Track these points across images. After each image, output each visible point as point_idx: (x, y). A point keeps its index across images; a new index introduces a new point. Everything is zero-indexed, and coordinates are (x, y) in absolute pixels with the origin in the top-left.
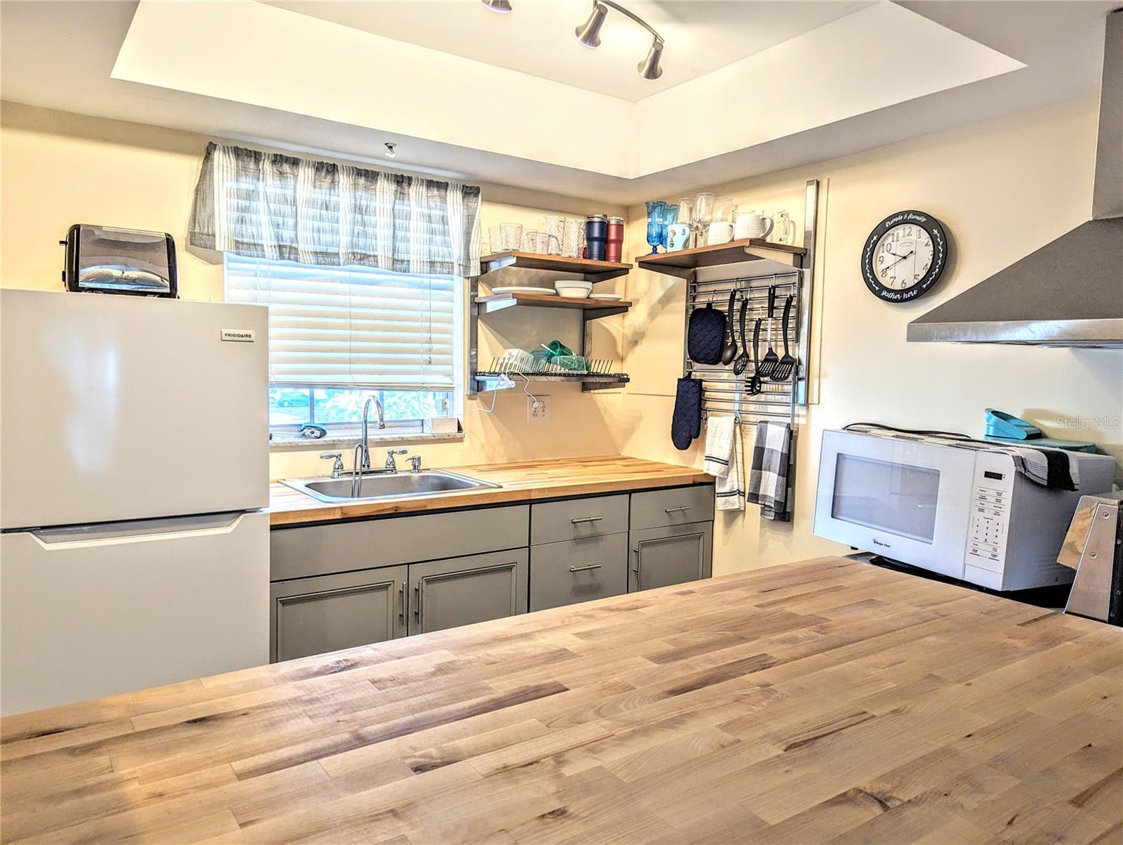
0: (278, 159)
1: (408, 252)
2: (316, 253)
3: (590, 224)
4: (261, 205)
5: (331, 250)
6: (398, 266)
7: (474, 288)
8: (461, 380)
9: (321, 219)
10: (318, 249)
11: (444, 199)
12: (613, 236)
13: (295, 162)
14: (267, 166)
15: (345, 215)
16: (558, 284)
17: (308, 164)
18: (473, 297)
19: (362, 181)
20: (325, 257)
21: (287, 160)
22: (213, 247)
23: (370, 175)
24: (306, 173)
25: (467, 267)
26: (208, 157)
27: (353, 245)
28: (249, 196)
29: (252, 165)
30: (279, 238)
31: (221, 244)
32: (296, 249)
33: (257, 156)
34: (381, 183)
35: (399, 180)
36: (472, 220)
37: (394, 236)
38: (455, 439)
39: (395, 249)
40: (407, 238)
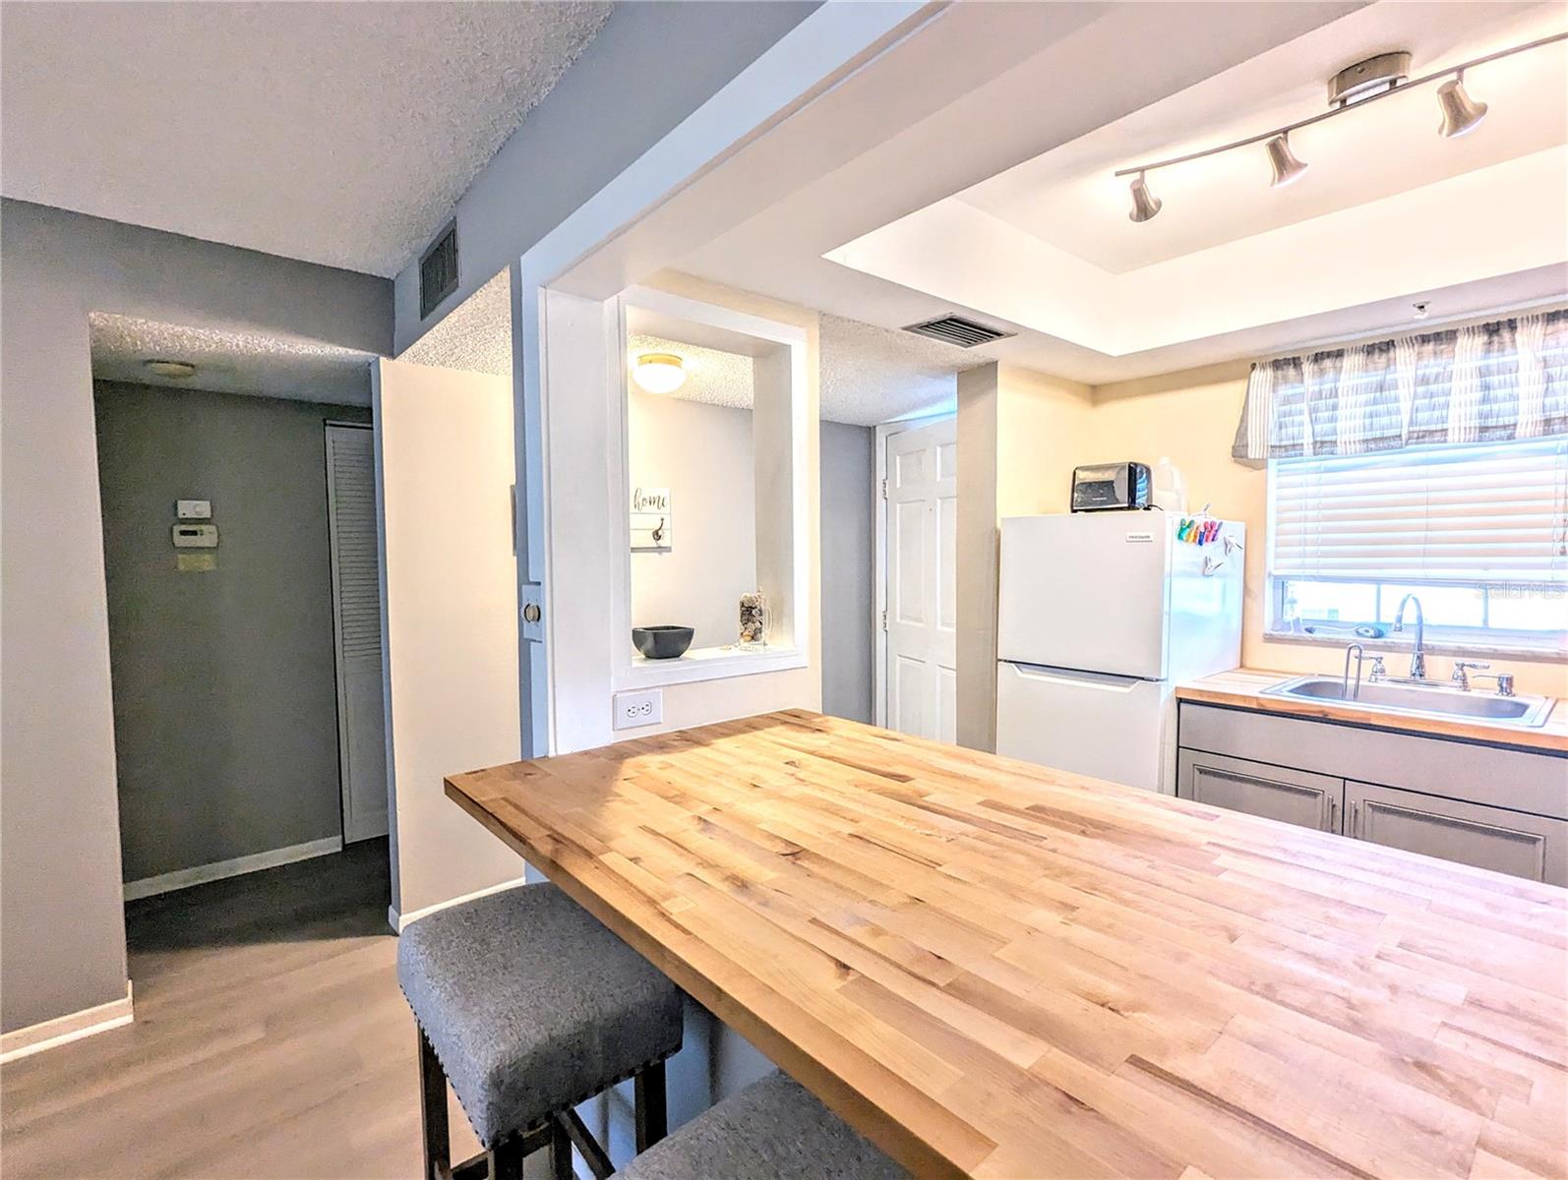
1: (1511, 412)
2: (1366, 441)
4: (1300, 407)
5: (1388, 433)
6: (1494, 434)
9: (1375, 402)
10: (1369, 435)
13: (1339, 354)
14: (1307, 367)
15: (1408, 389)
17: (1356, 350)
19: (1430, 347)
20: (1378, 443)
21: (1329, 355)
24: (1351, 362)
27: (1416, 421)
28: (1292, 397)
29: (1293, 371)
31: (1253, 453)
32: (1335, 444)
33: (1295, 362)
34: (1463, 341)
35: (1492, 329)
37: (1485, 400)
39: (1484, 415)
40: (1507, 397)
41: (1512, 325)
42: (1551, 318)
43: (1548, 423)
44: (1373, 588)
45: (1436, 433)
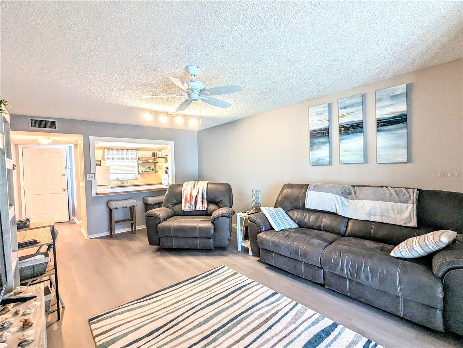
0: (112, 149)
3: (152, 153)
4: (110, 154)
6: (128, 159)
7: (138, 160)
8: (137, 172)
9: (118, 155)
11: (133, 151)
12: (155, 154)
13: (114, 149)
14: (111, 150)
15: (120, 154)
16: (149, 160)
17: (116, 149)
18: (138, 162)
20: (118, 159)
22: (105, 159)
23: (123, 149)
24: (115, 150)
25: (137, 159)
26: (104, 150)
27: (121, 157)
28: (109, 153)
30: (112, 157)
31: (106, 159)
32: (114, 159)
33: (109, 149)
34: (125, 150)
35: (127, 150)
36: (137, 153)
37: (127, 156)
38: (136, 180)
39: (127, 157)
40: (128, 156)
41: (128, 149)
42: (131, 150)
43: (132, 159)
44: (117, 174)
45: (123, 159)
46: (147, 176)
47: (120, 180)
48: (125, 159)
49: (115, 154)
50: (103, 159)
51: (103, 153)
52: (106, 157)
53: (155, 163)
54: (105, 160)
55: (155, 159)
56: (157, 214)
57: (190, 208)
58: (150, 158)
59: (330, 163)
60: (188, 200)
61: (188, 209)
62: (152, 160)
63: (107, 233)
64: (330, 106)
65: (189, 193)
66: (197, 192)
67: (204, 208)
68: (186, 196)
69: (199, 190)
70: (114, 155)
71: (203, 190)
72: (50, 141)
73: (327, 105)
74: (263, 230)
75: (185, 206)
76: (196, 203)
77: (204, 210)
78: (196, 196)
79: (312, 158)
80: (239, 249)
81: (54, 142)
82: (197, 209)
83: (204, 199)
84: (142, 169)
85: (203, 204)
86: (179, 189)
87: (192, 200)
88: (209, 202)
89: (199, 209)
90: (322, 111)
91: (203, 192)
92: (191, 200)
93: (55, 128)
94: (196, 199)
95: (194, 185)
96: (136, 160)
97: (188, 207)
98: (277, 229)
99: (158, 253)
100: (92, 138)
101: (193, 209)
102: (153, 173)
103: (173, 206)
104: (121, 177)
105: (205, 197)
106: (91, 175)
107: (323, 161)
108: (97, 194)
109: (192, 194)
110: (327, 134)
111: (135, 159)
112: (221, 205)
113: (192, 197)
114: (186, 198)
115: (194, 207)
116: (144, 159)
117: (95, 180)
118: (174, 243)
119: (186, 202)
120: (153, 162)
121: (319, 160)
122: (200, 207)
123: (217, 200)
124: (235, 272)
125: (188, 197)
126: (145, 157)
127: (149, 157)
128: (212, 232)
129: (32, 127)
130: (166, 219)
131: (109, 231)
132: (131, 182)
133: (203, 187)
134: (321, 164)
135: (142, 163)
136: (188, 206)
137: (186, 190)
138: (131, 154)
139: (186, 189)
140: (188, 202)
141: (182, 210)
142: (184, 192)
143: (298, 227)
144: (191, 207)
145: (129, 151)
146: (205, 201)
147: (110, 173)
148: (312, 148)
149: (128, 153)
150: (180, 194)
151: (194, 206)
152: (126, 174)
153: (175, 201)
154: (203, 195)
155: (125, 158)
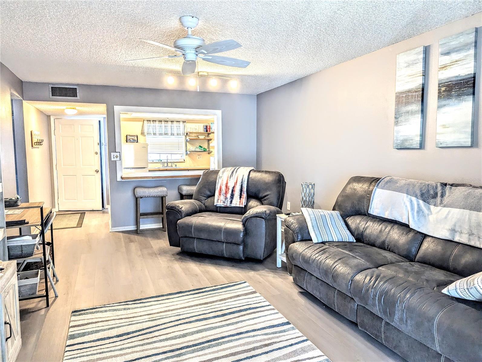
1: (174, 132)
2: (159, 134)
3: (204, 126)
4: (151, 127)
5: (162, 133)
6: (172, 135)
7: (186, 137)
8: (185, 153)
9: (160, 129)
11: (180, 124)
12: (208, 127)
15: (163, 127)
16: (199, 136)
18: (186, 139)
19: (166, 122)
20: (161, 134)
21: (154, 121)
23: (167, 121)
24: (157, 122)
25: (184, 134)
26: (143, 122)
27: (165, 132)
28: (149, 126)
29: (149, 122)
30: (153, 132)
31: (145, 134)
32: (156, 134)
33: (150, 121)
34: (169, 122)
35: (172, 122)
36: (185, 126)
37: (171, 130)
38: (183, 162)
39: (171, 132)
40: (174, 130)
42: (177, 121)
43: (178, 134)
44: (159, 154)
45: (167, 134)
46: (198, 158)
47: (163, 162)
48: (169, 135)
49: (157, 127)
50: (143, 133)
51: (142, 126)
52: (146, 131)
53: (209, 140)
54: (145, 136)
55: (209, 134)
56: (178, 206)
57: (224, 202)
58: (201, 134)
59: (422, 146)
60: (222, 192)
61: (221, 204)
62: (204, 136)
63: (132, 228)
64: (426, 51)
65: (225, 183)
66: (235, 181)
67: (242, 205)
68: (221, 186)
69: (237, 179)
70: (155, 129)
71: (243, 179)
72: (75, 112)
73: (421, 49)
74: (299, 240)
75: (219, 201)
76: (232, 196)
77: (242, 207)
78: (233, 188)
79: (396, 138)
80: (279, 265)
81: (81, 113)
82: (233, 205)
83: (243, 192)
84: (190, 147)
85: (241, 199)
86: (214, 176)
87: (228, 192)
88: (250, 197)
89: (235, 205)
90: (415, 60)
91: (242, 182)
92: (226, 193)
93: (77, 97)
94: (233, 191)
95: (233, 172)
96: (184, 136)
97: (222, 202)
98: (315, 240)
99: (178, 257)
100: (117, 108)
101: (228, 205)
102: (205, 154)
103: (206, 198)
104: (164, 158)
105: (245, 189)
106: (115, 154)
107: (411, 141)
108: (122, 178)
109: (229, 185)
110: (419, 99)
111: (182, 134)
112: (266, 202)
113: (228, 188)
114: (220, 188)
115: (229, 202)
116: (194, 135)
117: (120, 160)
118: (196, 246)
119: (220, 195)
120: (204, 139)
121: (406, 140)
122: (237, 202)
123: (261, 195)
124: (254, 290)
125: (224, 188)
126: (195, 131)
127: (199, 132)
128: (241, 236)
129: (52, 96)
130: (189, 214)
131: (135, 225)
132: (176, 165)
133: (243, 175)
134: (408, 147)
135: (191, 139)
136: (222, 200)
137: (221, 179)
138: (176, 127)
139: (221, 177)
140: (223, 195)
141: (215, 204)
142: (218, 180)
143: (355, 241)
144: (226, 202)
145: (175, 123)
146: (245, 195)
147: (147, 153)
148: (397, 122)
149: (174, 127)
150: (214, 183)
151: (229, 200)
152: (171, 154)
153: (208, 193)
154: (242, 186)
155: (169, 133)
